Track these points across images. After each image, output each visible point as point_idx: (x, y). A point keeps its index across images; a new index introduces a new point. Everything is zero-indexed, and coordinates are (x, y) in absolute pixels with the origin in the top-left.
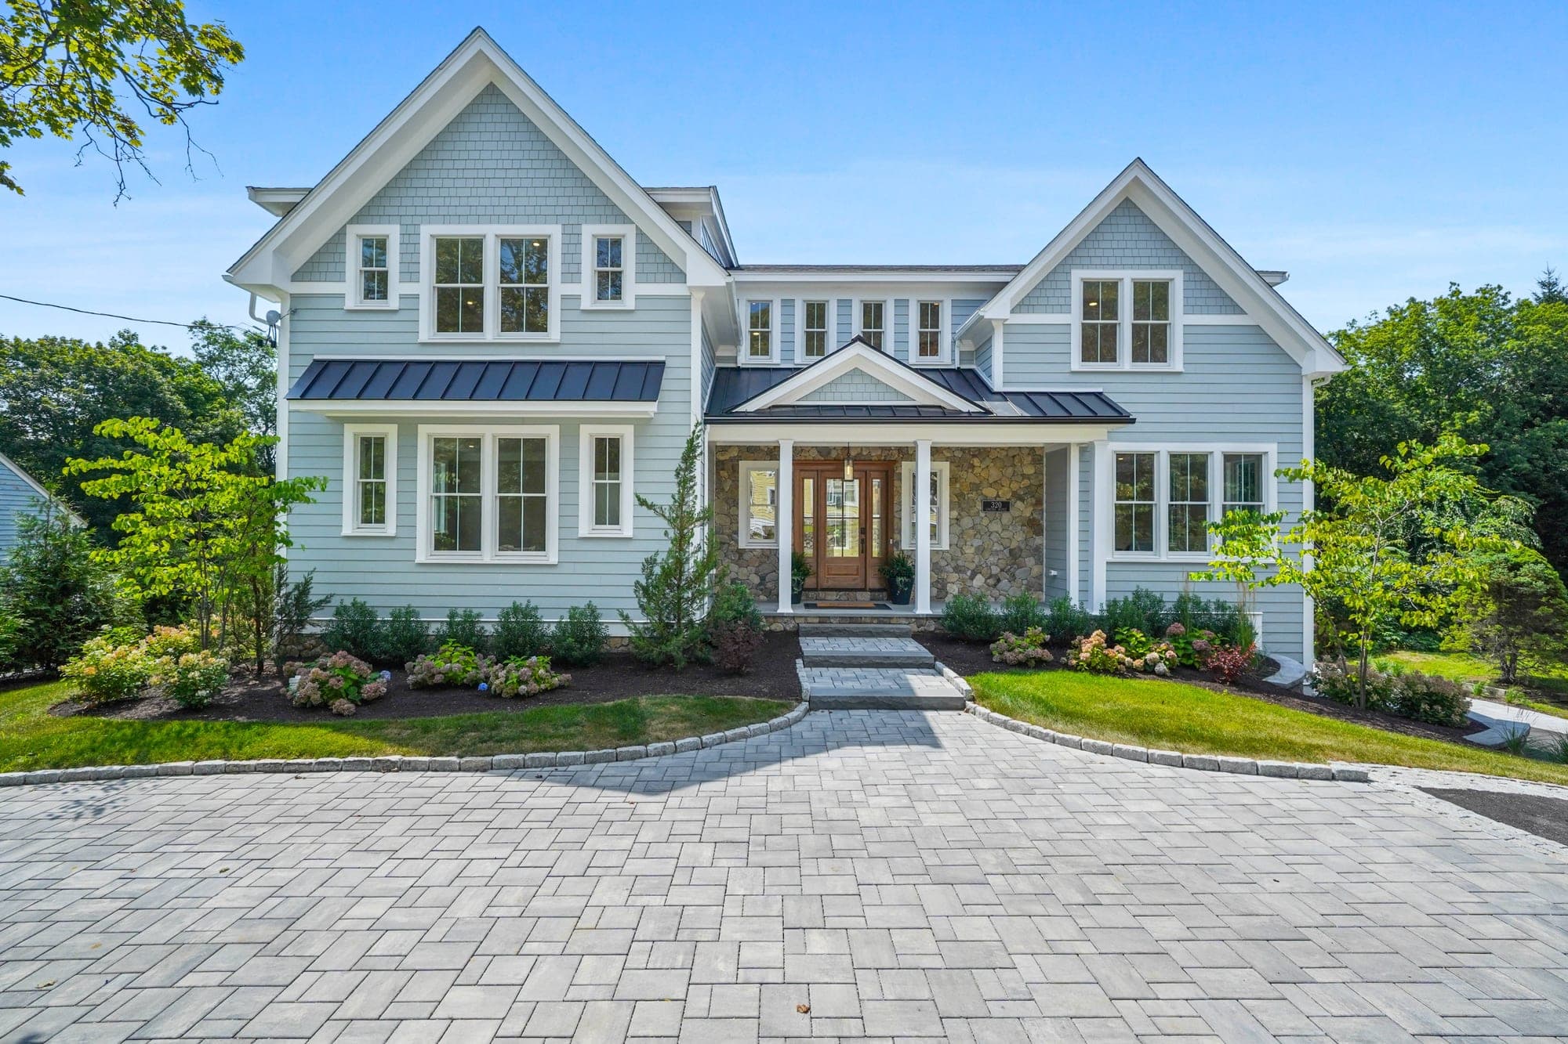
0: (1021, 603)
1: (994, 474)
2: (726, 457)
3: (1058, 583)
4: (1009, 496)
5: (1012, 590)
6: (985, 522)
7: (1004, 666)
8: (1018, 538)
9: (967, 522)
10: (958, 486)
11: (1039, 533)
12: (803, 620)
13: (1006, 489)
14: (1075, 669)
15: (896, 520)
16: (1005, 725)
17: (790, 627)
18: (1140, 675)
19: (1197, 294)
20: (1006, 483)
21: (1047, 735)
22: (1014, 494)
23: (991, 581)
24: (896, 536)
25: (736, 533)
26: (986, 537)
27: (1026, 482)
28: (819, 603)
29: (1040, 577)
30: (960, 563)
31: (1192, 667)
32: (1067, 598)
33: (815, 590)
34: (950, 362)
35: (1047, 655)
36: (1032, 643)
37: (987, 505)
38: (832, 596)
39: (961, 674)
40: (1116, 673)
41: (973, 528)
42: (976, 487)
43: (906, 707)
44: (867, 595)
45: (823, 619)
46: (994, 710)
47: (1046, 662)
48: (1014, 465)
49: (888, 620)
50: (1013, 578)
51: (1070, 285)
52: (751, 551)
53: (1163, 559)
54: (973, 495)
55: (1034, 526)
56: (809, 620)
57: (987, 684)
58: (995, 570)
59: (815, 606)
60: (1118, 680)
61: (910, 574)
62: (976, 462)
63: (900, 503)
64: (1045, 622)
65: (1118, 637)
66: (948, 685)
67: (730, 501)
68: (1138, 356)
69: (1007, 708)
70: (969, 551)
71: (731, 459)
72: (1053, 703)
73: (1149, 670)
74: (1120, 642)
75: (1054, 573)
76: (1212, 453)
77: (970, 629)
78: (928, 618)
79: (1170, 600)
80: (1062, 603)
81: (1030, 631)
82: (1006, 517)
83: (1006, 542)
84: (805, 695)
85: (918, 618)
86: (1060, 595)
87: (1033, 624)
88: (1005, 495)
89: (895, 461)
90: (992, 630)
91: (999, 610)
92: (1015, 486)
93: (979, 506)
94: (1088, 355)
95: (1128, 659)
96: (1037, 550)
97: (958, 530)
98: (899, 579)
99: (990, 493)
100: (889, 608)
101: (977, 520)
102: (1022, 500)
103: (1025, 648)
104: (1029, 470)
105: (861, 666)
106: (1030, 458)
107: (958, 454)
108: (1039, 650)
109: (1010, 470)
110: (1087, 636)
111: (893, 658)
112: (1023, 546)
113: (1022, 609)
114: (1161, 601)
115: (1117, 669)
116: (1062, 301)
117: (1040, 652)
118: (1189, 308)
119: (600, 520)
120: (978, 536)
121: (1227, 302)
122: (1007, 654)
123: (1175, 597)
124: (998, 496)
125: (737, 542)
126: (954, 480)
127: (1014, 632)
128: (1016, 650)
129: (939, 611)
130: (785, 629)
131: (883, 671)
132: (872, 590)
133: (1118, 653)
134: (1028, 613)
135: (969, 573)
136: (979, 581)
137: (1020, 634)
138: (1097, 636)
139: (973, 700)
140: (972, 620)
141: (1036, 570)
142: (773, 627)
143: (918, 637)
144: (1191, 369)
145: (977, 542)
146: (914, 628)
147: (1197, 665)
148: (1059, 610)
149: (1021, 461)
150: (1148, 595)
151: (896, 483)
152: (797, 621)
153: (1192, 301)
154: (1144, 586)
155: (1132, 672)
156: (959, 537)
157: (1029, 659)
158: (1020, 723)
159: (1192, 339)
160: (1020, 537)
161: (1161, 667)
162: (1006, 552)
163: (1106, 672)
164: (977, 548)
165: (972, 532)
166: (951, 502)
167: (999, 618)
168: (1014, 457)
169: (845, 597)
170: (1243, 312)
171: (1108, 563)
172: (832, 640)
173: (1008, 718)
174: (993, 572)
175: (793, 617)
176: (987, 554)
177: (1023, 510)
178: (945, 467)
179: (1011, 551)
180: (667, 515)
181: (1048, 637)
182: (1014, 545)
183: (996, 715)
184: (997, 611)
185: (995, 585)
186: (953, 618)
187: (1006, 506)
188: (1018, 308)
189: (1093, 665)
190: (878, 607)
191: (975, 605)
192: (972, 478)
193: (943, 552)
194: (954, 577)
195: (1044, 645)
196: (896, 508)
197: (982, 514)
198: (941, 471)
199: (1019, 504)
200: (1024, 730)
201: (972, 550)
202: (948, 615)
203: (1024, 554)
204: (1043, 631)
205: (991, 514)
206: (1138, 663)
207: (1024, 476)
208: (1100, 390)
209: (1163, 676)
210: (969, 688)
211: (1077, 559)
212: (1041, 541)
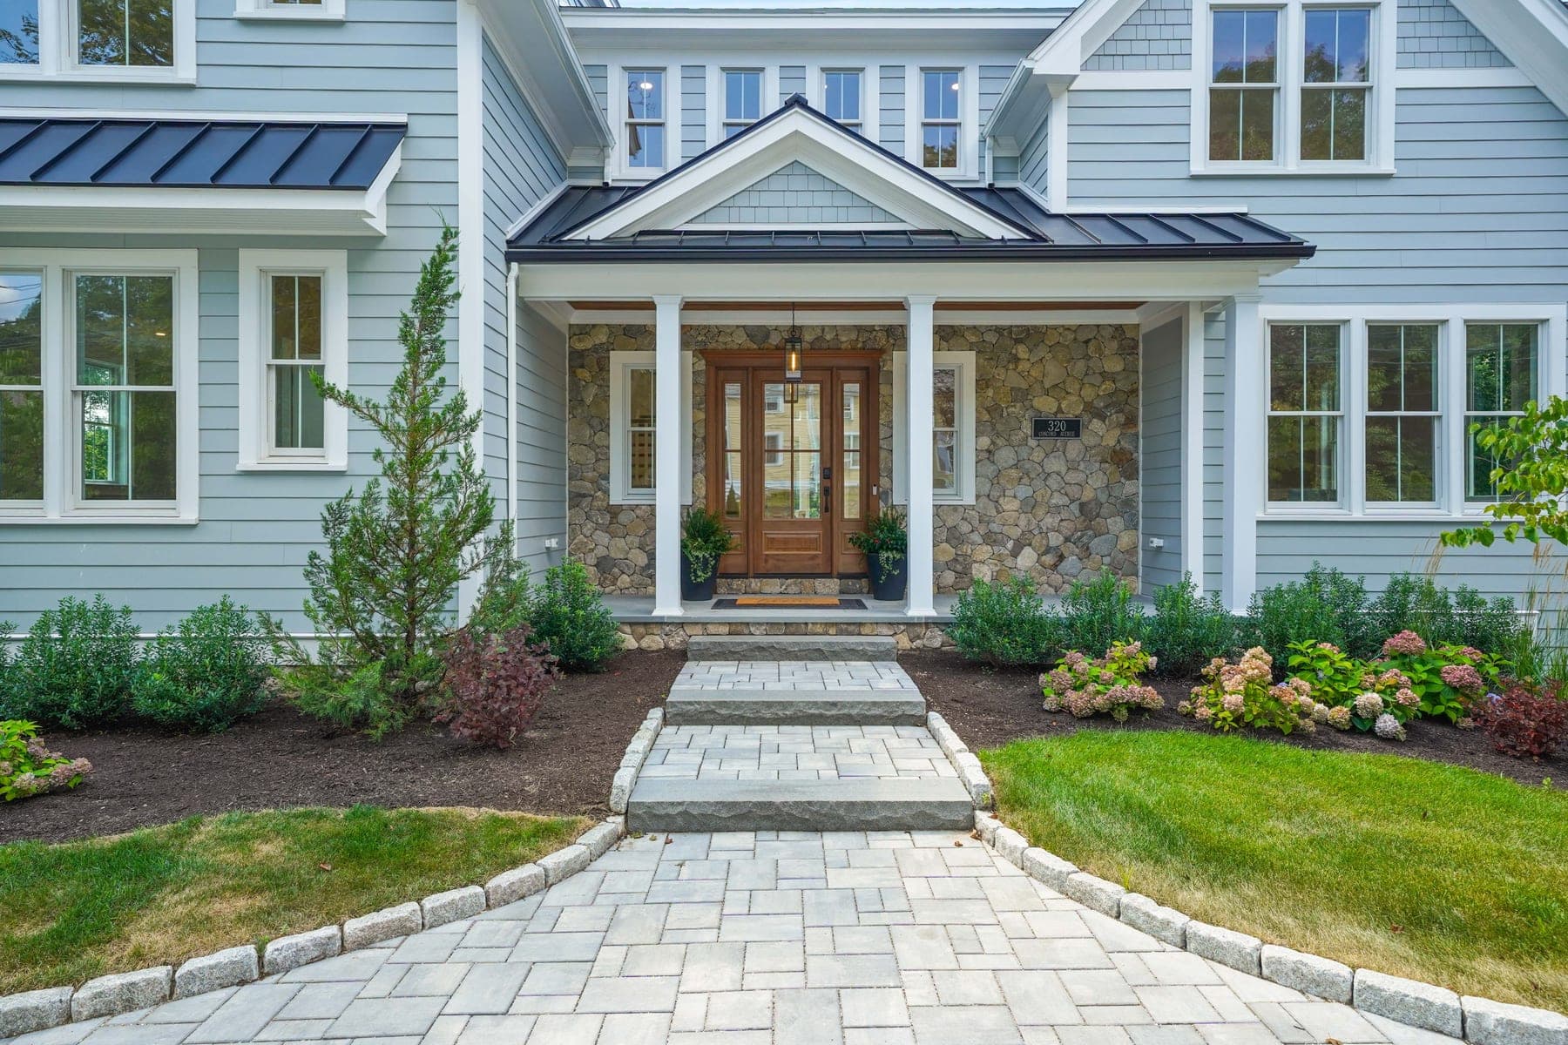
0: (1101, 594)
1: (1053, 372)
2: (587, 344)
3: (1166, 558)
4: (1078, 410)
5: (1082, 573)
6: (1038, 455)
7: (1066, 719)
8: (1094, 483)
9: (1006, 456)
10: (990, 393)
11: (1131, 474)
12: (699, 630)
13: (1074, 398)
14: (1210, 727)
15: (883, 454)
16: (1059, 884)
17: (675, 642)
18: (1344, 739)
19: (1421, 30)
20: (1073, 387)
21: (1166, 924)
22: (1089, 407)
23: (1049, 559)
24: (884, 481)
25: (606, 477)
26: (1038, 483)
27: (1108, 386)
28: (742, 599)
29: (1132, 551)
30: (995, 527)
31: (1443, 720)
32: (1184, 586)
33: (744, 576)
34: (976, 176)
35: (1151, 696)
36: (1120, 672)
37: (1041, 427)
38: (774, 586)
39: (971, 742)
40: (1297, 736)
41: (1016, 466)
42: (1021, 395)
43: (840, 826)
44: (833, 585)
45: (736, 628)
46: (1036, 841)
47: (1149, 710)
48: (1087, 357)
49: (856, 627)
50: (1086, 552)
51: (1190, 17)
52: (633, 508)
53: (1357, 515)
54: (1016, 409)
55: (1122, 462)
56: (711, 629)
57: (1024, 769)
58: (1055, 540)
59: (732, 604)
60: (1298, 751)
61: (900, 545)
62: (1022, 351)
63: (890, 425)
64: (1146, 630)
65: (1295, 661)
66: (946, 769)
67: (595, 422)
68: (1313, 146)
69: (1066, 834)
70: (1010, 505)
71: (596, 349)
72: (1173, 821)
73: (1360, 729)
74: (1297, 670)
75: (1157, 542)
76: (1445, 322)
77: (1002, 645)
78: (928, 623)
79: (1376, 587)
80: (1176, 596)
81: (1118, 649)
82: (1074, 447)
83: (1074, 491)
84: (617, 800)
85: (911, 624)
86: (1171, 582)
87: (1126, 634)
88: (1072, 408)
89: (882, 351)
90: (1044, 646)
91: (1059, 608)
92: (1088, 393)
93: (1027, 428)
94: (1221, 147)
95: (1320, 707)
96: (1128, 503)
97: (990, 470)
98: (884, 555)
99: (1046, 405)
100: (864, 607)
101: (1024, 453)
102: (1103, 418)
103: (1109, 683)
104: (1114, 365)
105: (778, 721)
106: (1115, 345)
107: (991, 338)
108: (1136, 687)
109: (1081, 365)
110: (1232, 657)
111: (843, 705)
112: (1103, 498)
113: (1103, 605)
114: (1359, 590)
115: (1295, 727)
116: (1174, 47)
117: (1137, 691)
118: (1408, 57)
119: (284, 438)
120: (1026, 480)
121: (1477, 44)
122: (1072, 696)
123: (1383, 584)
124: (1060, 410)
125: (607, 492)
126: (982, 383)
127: (1087, 649)
128: (1091, 688)
129: (947, 612)
130: (666, 648)
131: (821, 732)
132: (841, 577)
133: (1298, 692)
134: (1112, 614)
135: (1010, 545)
136: (1027, 558)
137: (1098, 653)
138: (1256, 661)
139: (991, 807)
140: (1004, 627)
141: (1125, 540)
142: (645, 643)
143: (908, 661)
144: (1409, 169)
145: (1024, 491)
146: (904, 642)
147: (1453, 716)
148: (1173, 606)
149: (1099, 350)
150: (1335, 578)
151: (883, 389)
152: (689, 631)
153: (1412, 45)
154: (1327, 565)
155: (1326, 736)
156: (993, 483)
157: (1115, 705)
158: (1098, 882)
159: (1410, 114)
160: (1098, 481)
161: (1388, 723)
162: (1075, 507)
163: (1272, 732)
164: (1024, 502)
165: (1014, 473)
166: (978, 421)
167: (1058, 623)
168: (1087, 342)
169: (794, 589)
170: (1506, 63)
171: (1259, 523)
172: (745, 666)
173: (1068, 866)
174: (1053, 543)
175: (681, 624)
176: (1040, 512)
177: (1100, 433)
178: (966, 362)
179: (1082, 506)
180: (382, 417)
181: (1153, 661)
182: (1088, 495)
183: (1040, 855)
184: (1054, 609)
185: (1055, 566)
186: (970, 624)
187: (1074, 428)
188: (1097, 59)
189: (1248, 718)
190: (845, 604)
191: (1013, 599)
192: (1014, 380)
193: (965, 508)
194: (984, 551)
195: (1146, 676)
196: (883, 433)
197: (1032, 443)
198: (961, 367)
199: (1096, 424)
200: (1106, 903)
201: (1015, 505)
202: (964, 617)
203: (1104, 511)
204: (1142, 650)
205: (1047, 443)
206: (1340, 713)
207: (1104, 375)
208: (1244, 210)
209: (1390, 740)
210: (985, 781)
211: (1201, 515)
212: (1136, 487)
